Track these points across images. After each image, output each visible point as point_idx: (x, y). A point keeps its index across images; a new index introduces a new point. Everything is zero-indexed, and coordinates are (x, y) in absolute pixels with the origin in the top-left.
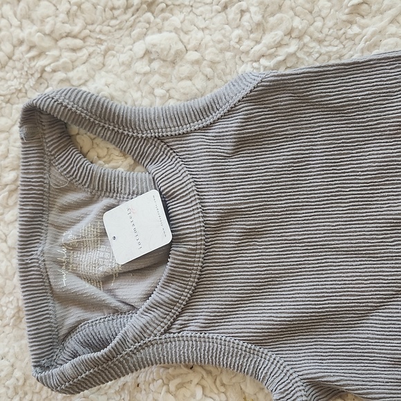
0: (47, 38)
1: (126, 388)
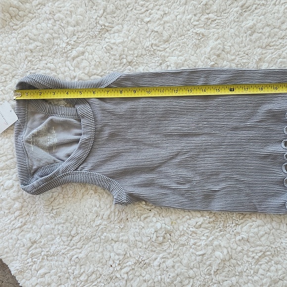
0: (86, 76)
1: (122, 220)
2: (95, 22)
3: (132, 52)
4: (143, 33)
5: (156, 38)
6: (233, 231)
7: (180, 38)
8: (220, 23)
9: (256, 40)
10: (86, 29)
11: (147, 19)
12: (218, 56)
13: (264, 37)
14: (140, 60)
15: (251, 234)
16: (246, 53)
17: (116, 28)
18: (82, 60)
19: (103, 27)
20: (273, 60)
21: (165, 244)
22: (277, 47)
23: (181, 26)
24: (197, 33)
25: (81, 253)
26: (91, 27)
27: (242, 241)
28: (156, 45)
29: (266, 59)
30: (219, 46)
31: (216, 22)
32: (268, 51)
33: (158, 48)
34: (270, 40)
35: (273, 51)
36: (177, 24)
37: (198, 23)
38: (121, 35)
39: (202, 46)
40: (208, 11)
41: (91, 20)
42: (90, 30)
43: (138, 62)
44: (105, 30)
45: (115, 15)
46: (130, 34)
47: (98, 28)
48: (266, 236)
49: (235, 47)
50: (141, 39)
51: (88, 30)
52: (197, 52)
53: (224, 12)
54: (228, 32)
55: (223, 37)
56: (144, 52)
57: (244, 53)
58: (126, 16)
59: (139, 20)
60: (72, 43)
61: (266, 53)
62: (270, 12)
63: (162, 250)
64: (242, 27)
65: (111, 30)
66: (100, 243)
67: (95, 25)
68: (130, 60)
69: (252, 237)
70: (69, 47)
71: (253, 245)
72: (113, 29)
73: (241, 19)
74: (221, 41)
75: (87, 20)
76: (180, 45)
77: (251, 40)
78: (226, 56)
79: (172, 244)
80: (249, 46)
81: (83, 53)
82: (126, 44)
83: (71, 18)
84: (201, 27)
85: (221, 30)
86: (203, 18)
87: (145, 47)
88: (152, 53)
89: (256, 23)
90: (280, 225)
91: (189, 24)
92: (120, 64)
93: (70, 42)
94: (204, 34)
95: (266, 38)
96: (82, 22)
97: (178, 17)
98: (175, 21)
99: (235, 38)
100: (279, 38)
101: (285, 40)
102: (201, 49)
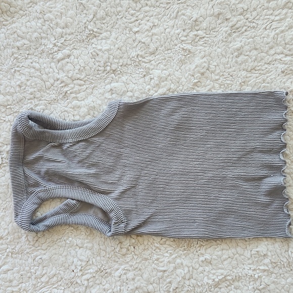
2: (84, 26)
3: (117, 61)
4: (130, 42)
5: (142, 49)
6: (197, 252)
7: (166, 52)
8: (208, 41)
9: (242, 63)
10: (75, 32)
11: (136, 29)
12: (203, 74)
13: (250, 60)
14: (125, 69)
15: (214, 257)
16: (231, 74)
17: (105, 34)
18: (67, 63)
19: (92, 32)
20: (257, 84)
21: (129, 256)
22: (262, 72)
23: (169, 40)
24: (183, 49)
25: (45, 254)
26: (79, 30)
27: (205, 262)
28: (141, 56)
29: (250, 83)
30: (204, 64)
31: (204, 39)
32: (253, 75)
33: (144, 60)
34: (256, 64)
35: (257, 75)
36: (165, 37)
37: (185, 39)
38: (109, 42)
39: (187, 63)
40: (197, 28)
41: (81, 23)
42: (79, 34)
43: (122, 71)
44: (93, 35)
45: (104, 22)
46: (117, 42)
47: (86, 32)
48: (229, 260)
49: (220, 67)
50: (128, 49)
51: (76, 34)
52: (182, 68)
53: (214, 30)
54: (215, 51)
55: (209, 55)
56: (129, 62)
57: (229, 74)
58: (115, 23)
59: (127, 29)
60: (59, 44)
61: (250, 77)
62: (260, 35)
63: (125, 261)
64: (229, 48)
65: (99, 36)
66: (65, 247)
67: (84, 29)
68: (114, 69)
69: (215, 259)
70: (56, 49)
71: (214, 267)
72: (101, 36)
73: (230, 40)
74: (207, 59)
75: (76, 23)
76: (165, 59)
77: (236, 62)
78: (210, 75)
79: (136, 257)
80: (234, 68)
81: (69, 56)
82: (112, 52)
83: (61, 20)
84: (188, 43)
85: (208, 48)
86: (192, 34)
87: (131, 57)
88: (137, 63)
89: (243, 45)
90: (244, 251)
91: (177, 39)
92: (104, 71)
93: (57, 44)
94: (191, 51)
95: (252, 62)
96: (71, 25)
97: (167, 30)
98: (163, 34)
99: (221, 58)
100: (265, 63)
101: (271, 66)
102: (186, 65)
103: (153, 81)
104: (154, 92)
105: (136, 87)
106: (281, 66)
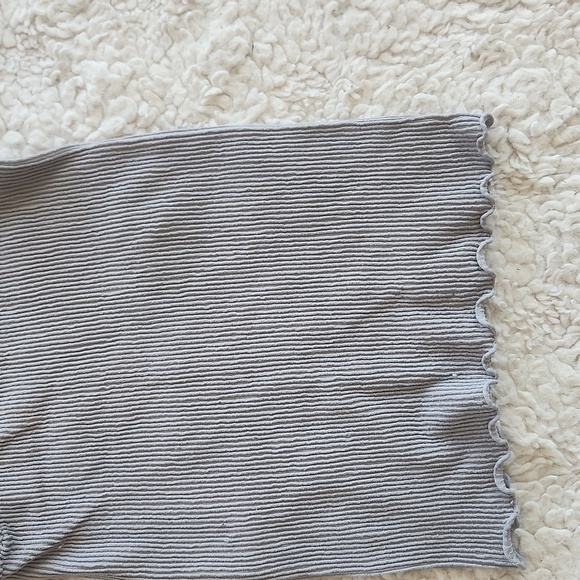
9: (352, 32)
12: (234, 69)
13: (375, 24)
16: (320, 68)
20: (399, 97)
22: (413, 59)
28: (45, 20)
29: (377, 93)
30: (238, 39)
32: (385, 68)
33: (52, 30)
34: (393, 33)
35: (399, 68)
39: (184, 36)
49: (288, 48)
52: (172, 52)
55: (253, 13)
56: (9, 40)
57: (314, 69)
61: (378, 74)
74: (247, 25)
76: (119, 27)
77: (334, 31)
78: (257, 72)
80: (329, 49)
87: (13, 22)
88: (32, 43)
95: (381, 28)
99: (288, 20)
100: (421, 32)
101: (440, 40)
102: (182, 43)
103: (83, 95)
104: (88, 130)
105: (34, 116)
106: (470, 38)
